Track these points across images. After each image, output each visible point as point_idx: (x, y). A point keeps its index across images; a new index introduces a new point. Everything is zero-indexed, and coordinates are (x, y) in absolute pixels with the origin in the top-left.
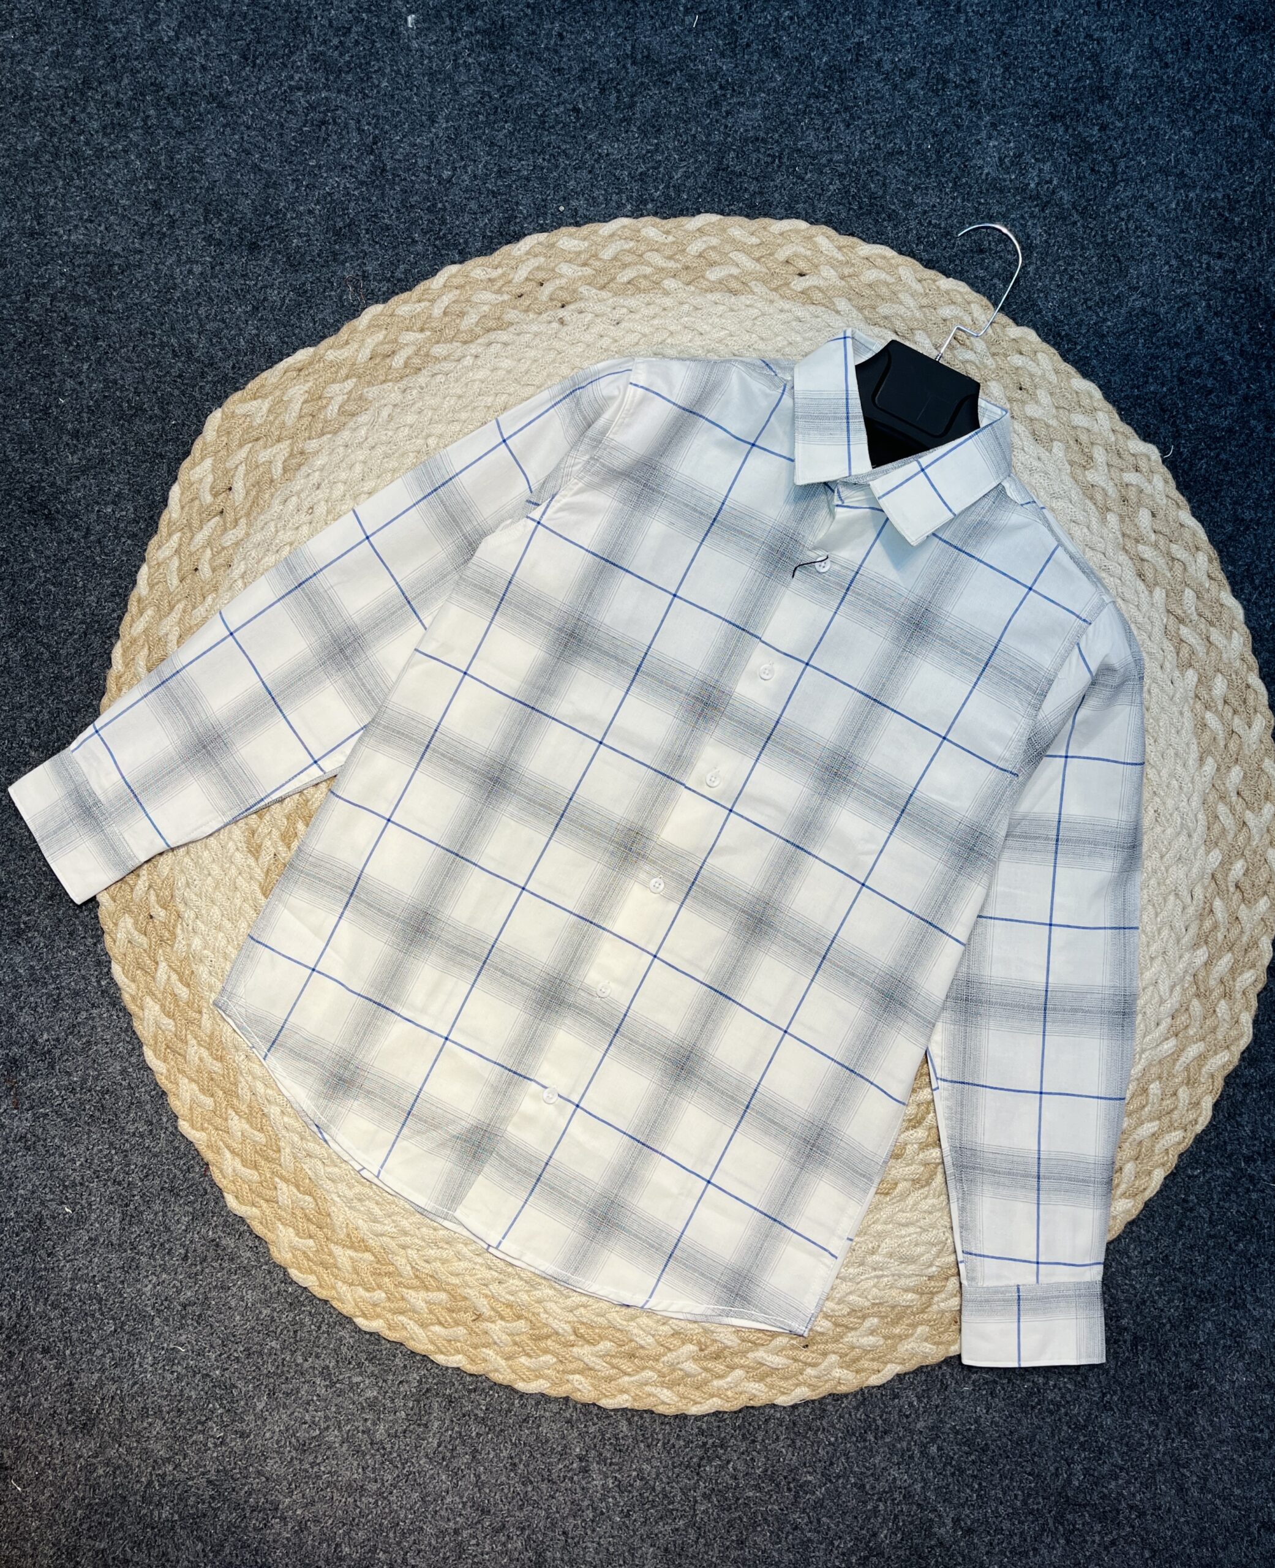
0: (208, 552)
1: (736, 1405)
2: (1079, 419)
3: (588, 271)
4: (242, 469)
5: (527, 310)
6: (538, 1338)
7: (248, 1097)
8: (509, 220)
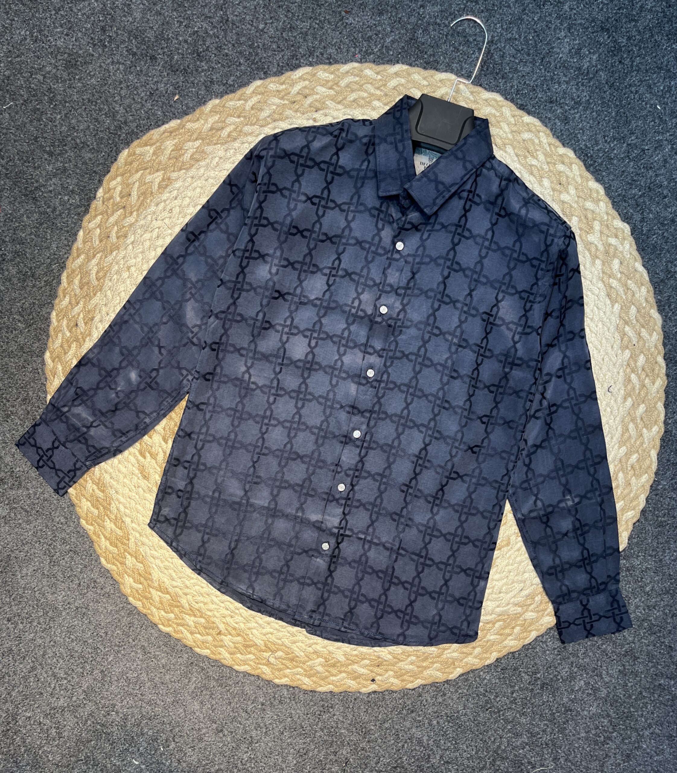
0: (116, 228)
1: (341, 689)
2: (589, 205)
3: (332, 92)
4: (137, 184)
5: (296, 111)
6: (246, 646)
7: (115, 511)
8: (293, 56)
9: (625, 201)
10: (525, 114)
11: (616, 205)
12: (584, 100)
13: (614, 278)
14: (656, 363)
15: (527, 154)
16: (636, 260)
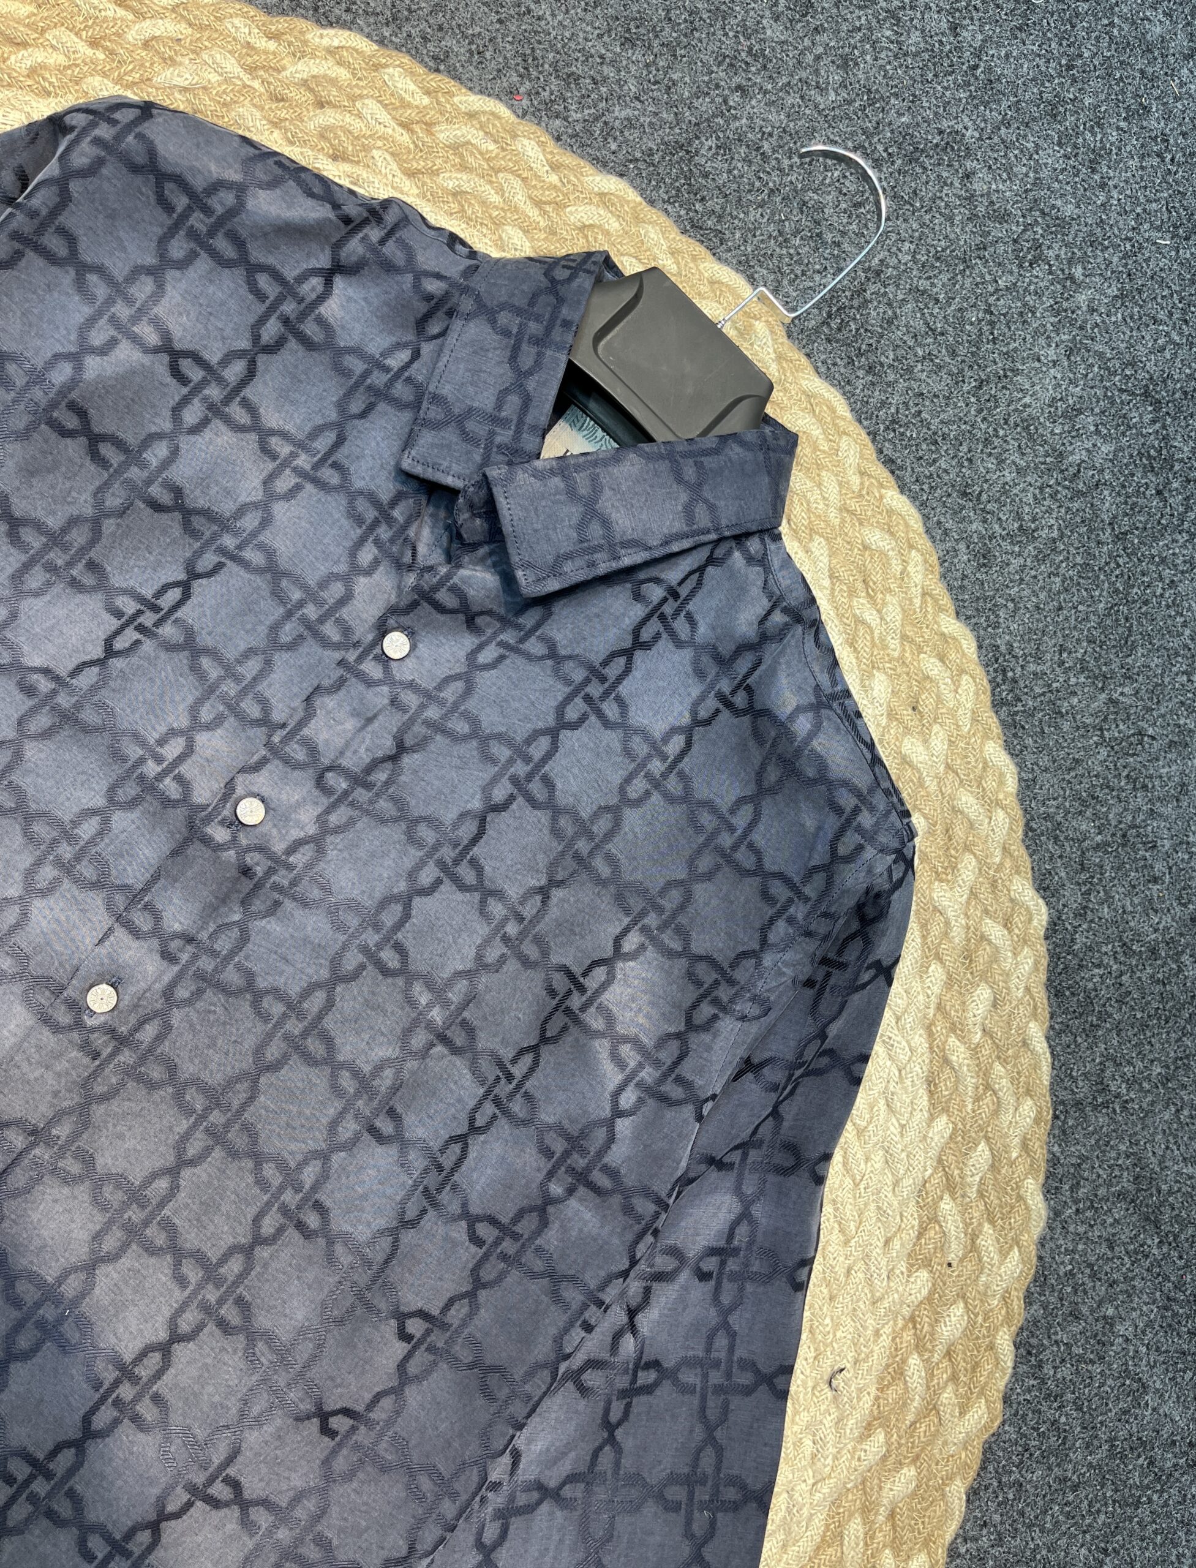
9: (1056, 838)
10: (893, 482)
11: (1032, 837)
12: (1044, 533)
13: (961, 1039)
14: (991, 1347)
15: (860, 585)
16: (1034, 1015)
